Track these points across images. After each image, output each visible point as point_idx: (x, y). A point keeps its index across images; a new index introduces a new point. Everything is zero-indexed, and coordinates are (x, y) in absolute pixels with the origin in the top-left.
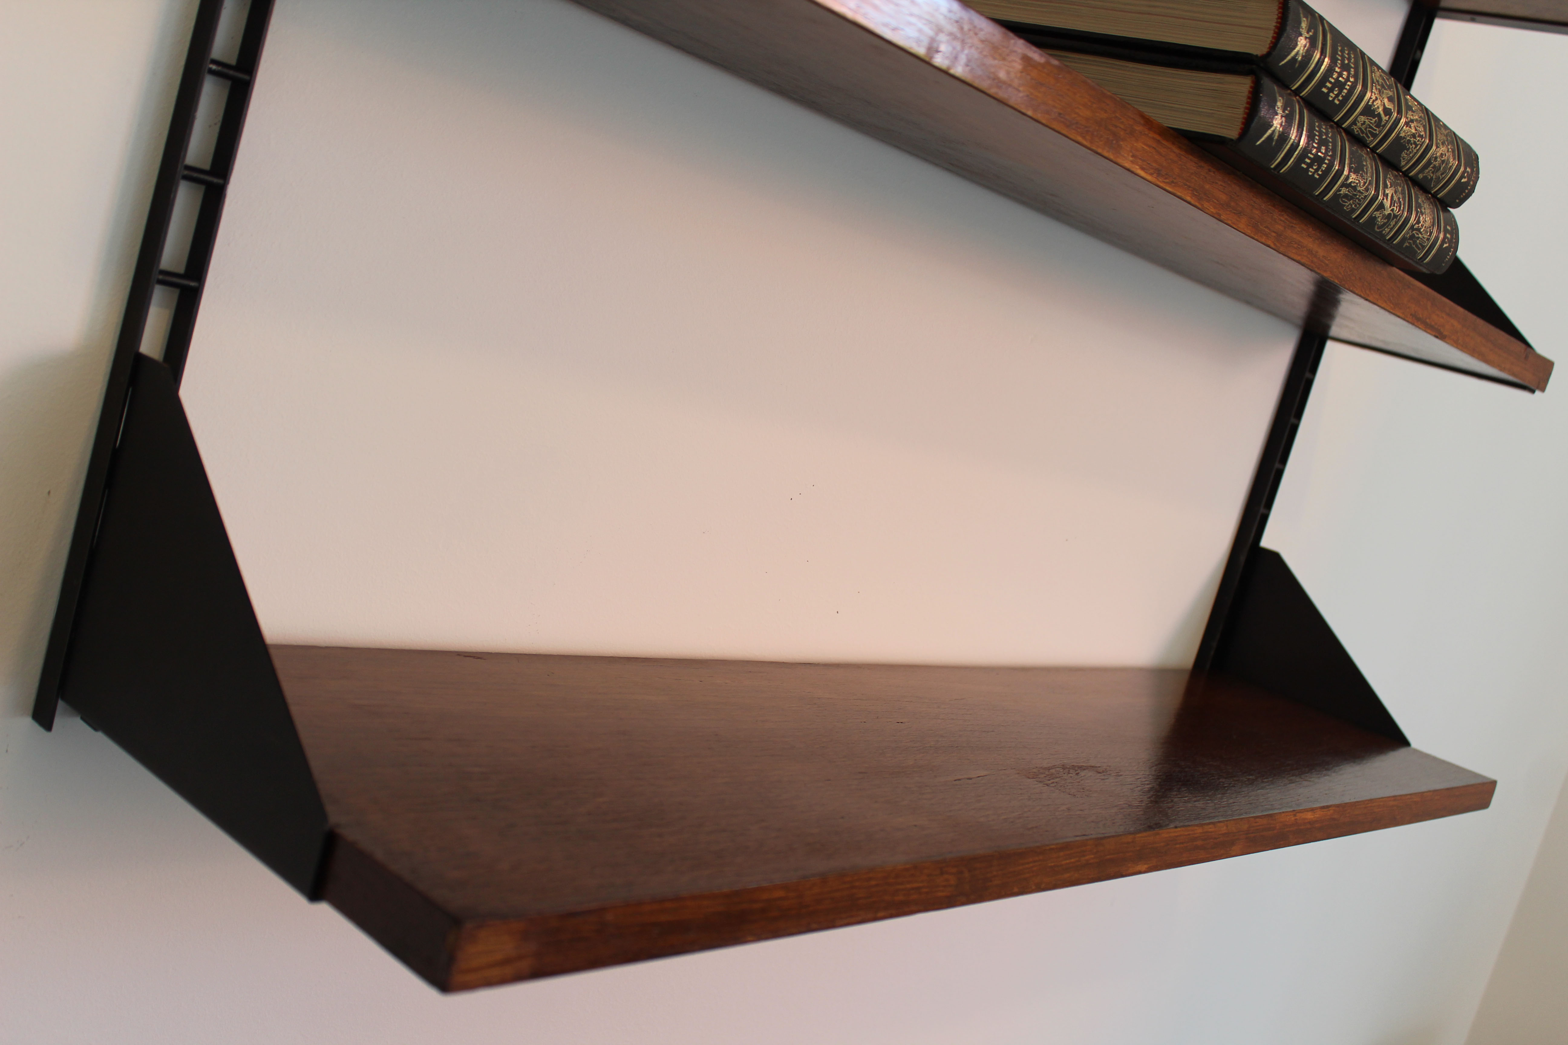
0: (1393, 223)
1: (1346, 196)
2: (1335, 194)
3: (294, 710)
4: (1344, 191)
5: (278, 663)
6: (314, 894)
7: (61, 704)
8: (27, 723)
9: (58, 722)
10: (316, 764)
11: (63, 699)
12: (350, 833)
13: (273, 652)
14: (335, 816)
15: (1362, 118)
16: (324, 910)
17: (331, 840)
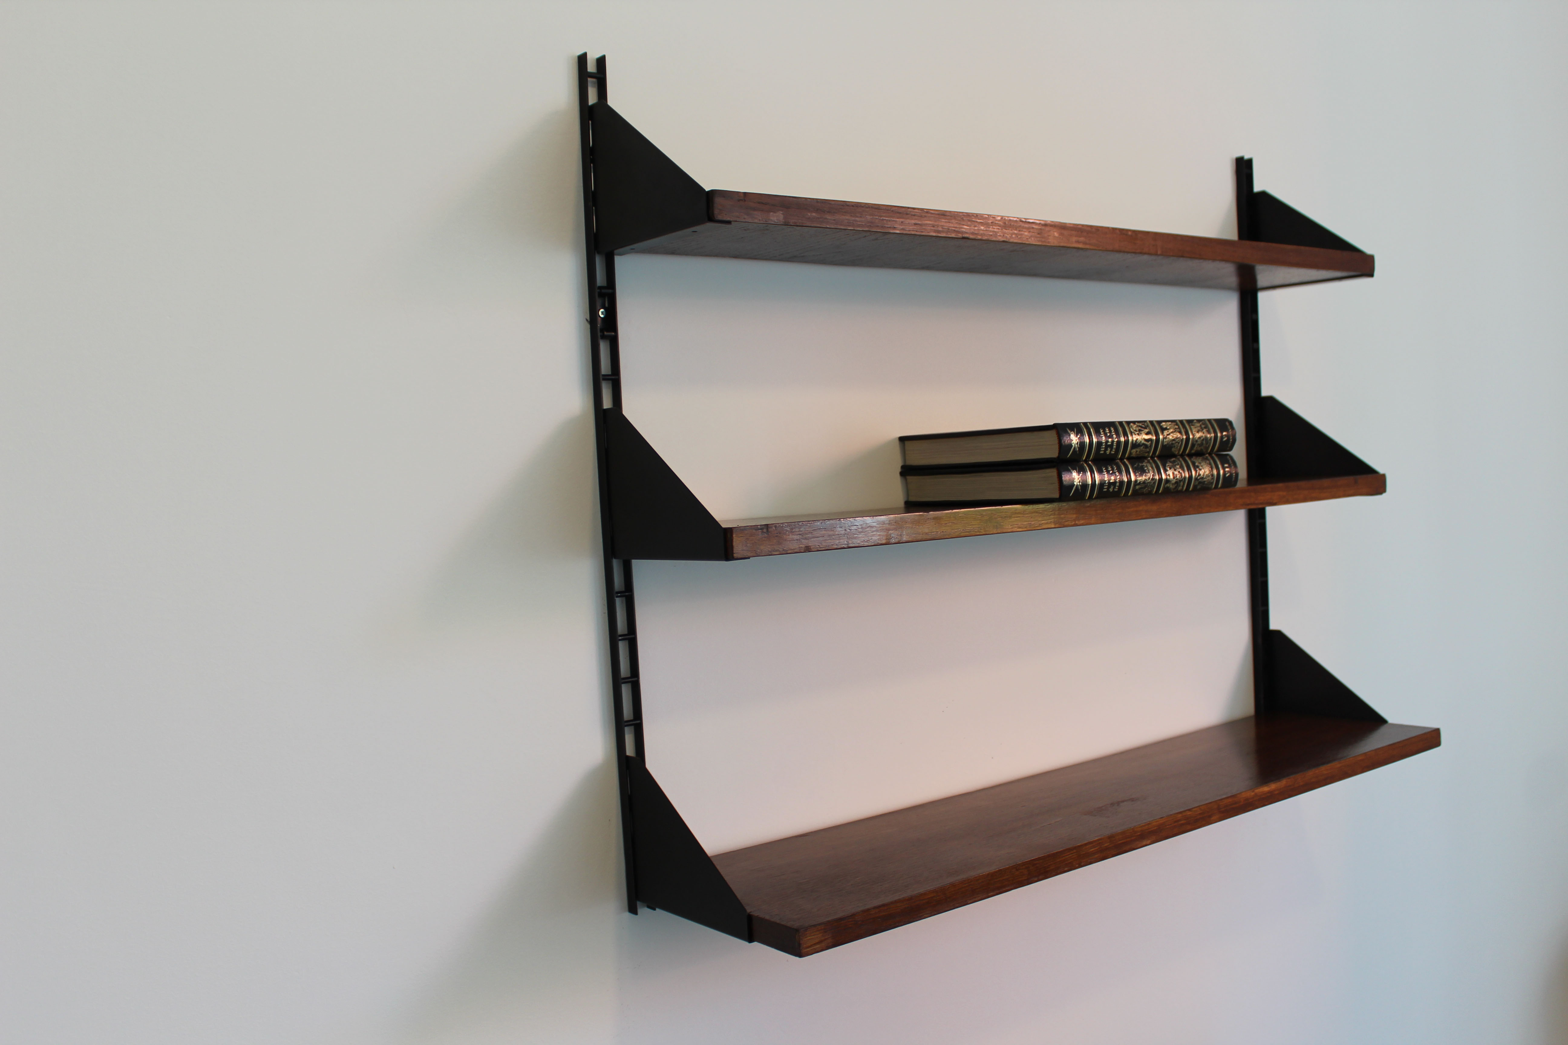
0: (1182, 483)
1: (1140, 488)
2: (1133, 490)
3: (726, 878)
4: (1137, 487)
5: (715, 863)
6: (750, 940)
7: (638, 903)
8: (628, 915)
9: (639, 911)
10: (739, 895)
11: (639, 900)
12: (755, 914)
13: (713, 860)
14: (749, 910)
15: (1134, 451)
16: (756, 945)
17: (750, 918)
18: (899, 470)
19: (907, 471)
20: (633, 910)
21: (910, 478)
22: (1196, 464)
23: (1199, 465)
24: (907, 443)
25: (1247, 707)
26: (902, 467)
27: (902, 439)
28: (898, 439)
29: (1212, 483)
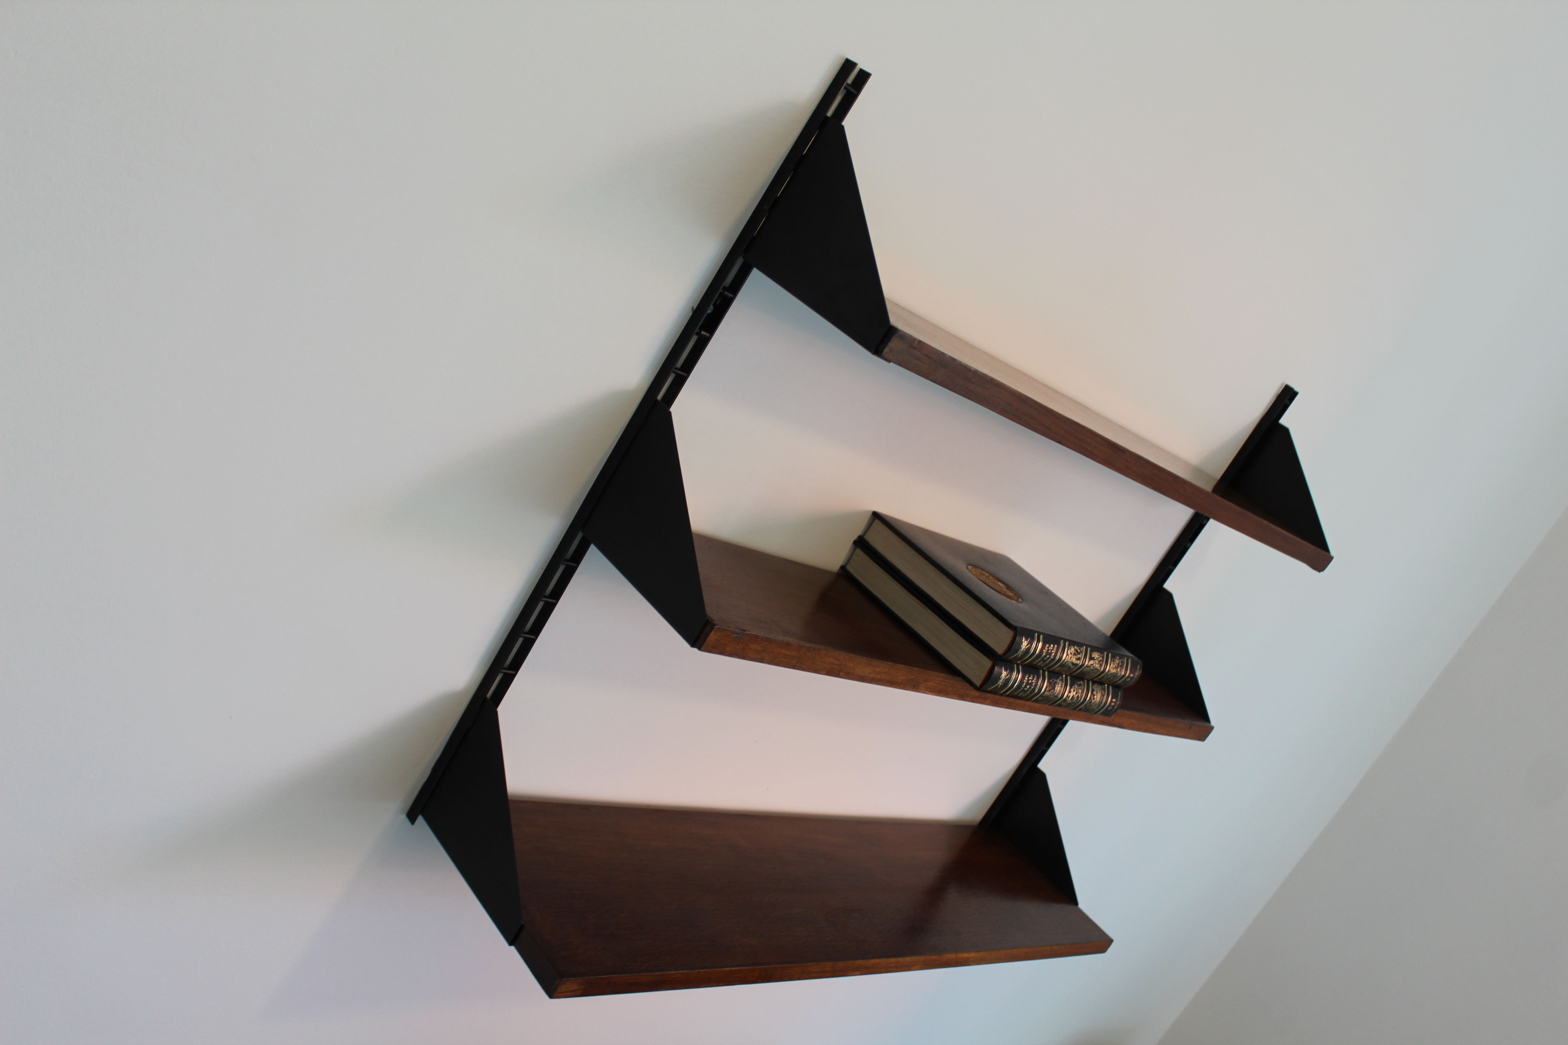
6: (511, 943)
7: (419, 813)
9: (416, 820)
11: (421, 811)
14: (524, 918)
15: (1059, 668)
17: (522, 928)
18: (855, 538)
19: (861, 543)
20: (412, 816)
21: (859, 551)
22: (1094, 693)
23: (1096, 694)
24: (877, 521)
25: (978, 815)
26: (859, 537)
27: (876, 515)
28: (871, 513)
29: (1094, 711)
